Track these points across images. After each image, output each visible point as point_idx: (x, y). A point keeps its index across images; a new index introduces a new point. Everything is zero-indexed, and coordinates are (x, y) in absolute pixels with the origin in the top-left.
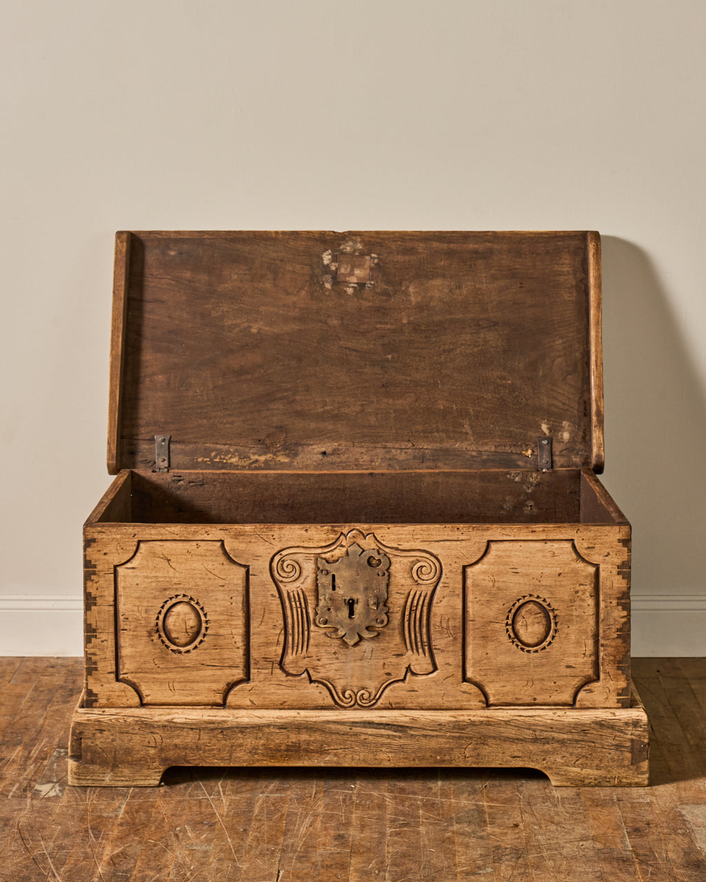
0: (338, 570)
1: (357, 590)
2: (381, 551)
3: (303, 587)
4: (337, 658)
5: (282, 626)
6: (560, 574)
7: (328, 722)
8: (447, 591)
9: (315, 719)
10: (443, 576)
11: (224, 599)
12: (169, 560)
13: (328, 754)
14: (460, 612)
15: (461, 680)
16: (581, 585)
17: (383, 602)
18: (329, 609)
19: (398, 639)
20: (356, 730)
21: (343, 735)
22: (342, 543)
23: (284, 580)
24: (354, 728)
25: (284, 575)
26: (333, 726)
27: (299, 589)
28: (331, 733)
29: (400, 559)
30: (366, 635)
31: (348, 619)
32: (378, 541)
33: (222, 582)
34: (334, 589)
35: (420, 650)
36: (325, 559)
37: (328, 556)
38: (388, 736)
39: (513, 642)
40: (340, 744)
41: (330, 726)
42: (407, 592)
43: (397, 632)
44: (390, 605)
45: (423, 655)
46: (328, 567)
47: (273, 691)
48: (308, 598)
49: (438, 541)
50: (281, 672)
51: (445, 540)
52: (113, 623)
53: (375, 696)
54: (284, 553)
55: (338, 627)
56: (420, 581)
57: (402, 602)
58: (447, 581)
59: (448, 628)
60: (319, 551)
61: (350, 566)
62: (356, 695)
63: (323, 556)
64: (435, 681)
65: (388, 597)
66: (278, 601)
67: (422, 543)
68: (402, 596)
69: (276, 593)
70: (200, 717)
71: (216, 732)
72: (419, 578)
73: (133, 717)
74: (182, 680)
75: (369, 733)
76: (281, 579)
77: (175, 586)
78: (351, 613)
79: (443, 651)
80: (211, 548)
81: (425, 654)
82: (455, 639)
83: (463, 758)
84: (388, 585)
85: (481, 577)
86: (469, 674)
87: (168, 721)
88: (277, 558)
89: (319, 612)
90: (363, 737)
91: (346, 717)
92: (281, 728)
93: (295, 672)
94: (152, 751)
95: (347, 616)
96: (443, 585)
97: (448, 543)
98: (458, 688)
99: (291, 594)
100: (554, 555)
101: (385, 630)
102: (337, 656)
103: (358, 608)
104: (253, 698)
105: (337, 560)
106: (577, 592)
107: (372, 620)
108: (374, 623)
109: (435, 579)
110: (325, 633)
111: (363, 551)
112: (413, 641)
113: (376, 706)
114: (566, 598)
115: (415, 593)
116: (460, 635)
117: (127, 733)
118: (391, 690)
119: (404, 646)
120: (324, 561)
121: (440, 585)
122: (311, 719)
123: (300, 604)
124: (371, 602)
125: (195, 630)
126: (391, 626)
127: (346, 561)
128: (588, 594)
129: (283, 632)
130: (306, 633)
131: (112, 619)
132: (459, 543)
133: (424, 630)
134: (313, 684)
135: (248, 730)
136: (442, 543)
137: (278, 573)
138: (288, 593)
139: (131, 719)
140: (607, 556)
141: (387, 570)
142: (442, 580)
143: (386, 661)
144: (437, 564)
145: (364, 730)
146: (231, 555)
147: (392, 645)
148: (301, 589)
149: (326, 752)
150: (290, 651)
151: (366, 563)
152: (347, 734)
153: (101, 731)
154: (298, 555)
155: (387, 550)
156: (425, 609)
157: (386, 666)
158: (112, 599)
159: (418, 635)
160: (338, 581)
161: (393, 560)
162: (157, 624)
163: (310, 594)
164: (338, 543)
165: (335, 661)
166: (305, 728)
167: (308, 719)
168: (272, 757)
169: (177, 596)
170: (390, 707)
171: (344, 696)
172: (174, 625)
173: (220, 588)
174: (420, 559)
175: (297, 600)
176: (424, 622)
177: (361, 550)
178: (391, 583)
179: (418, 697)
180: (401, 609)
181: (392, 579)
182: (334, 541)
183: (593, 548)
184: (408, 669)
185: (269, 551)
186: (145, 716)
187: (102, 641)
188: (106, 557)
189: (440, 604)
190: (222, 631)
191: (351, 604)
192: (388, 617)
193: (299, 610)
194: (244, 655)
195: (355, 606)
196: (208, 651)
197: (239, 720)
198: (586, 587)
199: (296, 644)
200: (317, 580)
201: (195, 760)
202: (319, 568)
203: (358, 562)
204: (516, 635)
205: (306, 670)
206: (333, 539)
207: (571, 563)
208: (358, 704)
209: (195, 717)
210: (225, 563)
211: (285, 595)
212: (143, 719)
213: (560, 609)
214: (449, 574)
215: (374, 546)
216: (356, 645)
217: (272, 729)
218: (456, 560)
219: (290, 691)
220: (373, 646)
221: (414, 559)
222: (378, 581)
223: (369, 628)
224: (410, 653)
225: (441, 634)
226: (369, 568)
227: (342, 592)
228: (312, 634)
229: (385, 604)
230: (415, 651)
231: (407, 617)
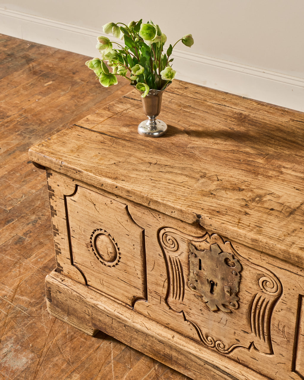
0: (203, 257)
1: (216, 277)
2: (235, 257)
3: (180, 258)
4: (202, 314)
5: (166, 277)
7: (190, 353)
8: (284, 307)
9: (181, 347)
10: (283, 295)
11: (129, 244)
12: (95, 205)
13: (190, 371)
14: (294, 325)
15: (290, 369)
17: (235, 293)
18: (197, 281)
19: (245, 321)
20: (207, 366)
21: (199, 365)
22: (207, 240)
23: (167, 248)
24: (207, 365)
25: (167, 244)
26: (193, 358)
27: (177, 258)
28: (192, 360)
29: (250, 269)
30: (222, 308)
31: (210, 293)
32: (234, 249)
33: (127, 233)
34: (200, 268)
35: (261, 336)
36: (195, 246)
37: (197, 244)
40: (197, 369)
41: (191, 356)
42: (254, 294)
43: (245, 317)
44: (240, 297)
45: (263, 340)
46: (196, 252)
47: (161, 314)
48: (183, 267)
49: (280, 268)
50: (166, 305)
51: (286, 270)
52: (66, 230)
53: (229, 349)
54: (167, 230)
55: (203, 295)
56: (264, 290)
57: (249, 298)
58: (285, 299)
59: (283, 332)
60: (191, 238)
61: (211, 258)
62: (215, 342)
63: (193, 243)
64: (269, 359)
65: (239, 291)
66: (163, 260)
67: (268, 265)
68: (250, 295)
69: (162, 254)
70: (113, 311)
71: (121, 325)
72: (264, 288)
73: (76, 292)
74: (107, 281)
75: (217, 373)
76: (165, 247)
77: (99, 223)
78: (212, 291)
79: (278, 345)
80: (120, 207)
81: (265, 340)
82: (288, 341)
84: (239, 283)
86: (298, 368)
87: (94, 304)
88: (162, 232)
89: (190, 279)
90: (212, 373)
91: (202, 355)
92: (160, 342)
93: (175, 309)
94: (87, 317)
95: (209, 291)
96: (282, 301)
97: (289, 273)
98: (288, 373)
99: (172, 259)
101: (236, 311)
102: (202, 312)
103: (217, 289)
104: (150, 312)
105: (203, 251)
107: (226, 302)
108: (227, 304)
109: (276, 294)
110: (195, 295)
111: (222, 252)
112: (257, 328)
113: (228, 355)
115: (260, 298)
116: (292, 341)
117: (73, 300)
118: (239, 351)
119: (250, 328)
120: (194, 247)
121: (280, 300)
122: (179, 346)
123: (178, 268)
124: (226, 290)
125: (113, 255)
126: (240, 310)
127: (209, 254)
129: (167, 281)
130: (182, 289)
131: (66, 227)
132: (297, 276)
133: (265, 325)
134: (186, 322)
135: (140, 333)
136: (284, 271)
137: (163, 241)
138: (170, 258)
139: (75, 293)
141: (240, 272)
142: (282, 297)
143: (236, 331)
144: (279, 284)
145: (213, 369)
146: (132, 217)
147: (241, 323)
148: (179, 259)
149: (189, 370)
150: (171, 294)
151: (223, 261)
152: (202, 366)
153: (60, 292)
154: (176, 235)
155: (240, 258)
156: (267, 311)
157: (236, 335)
158: (65, 215)
159: (260, 326)
160: (203, 265)
161: (244, 267)
162: (91, 242)
163: (185, 265)
164: (204, 239)
165: (201, 315)
166: (175, 349)
167: (177, 345)
168: (155, 355)
169: (101, 230)
170: (237, 361)
171: (207, 339)
172: (101, 247)
173: (126, 236)
174: (266, 275)
175: (176, 265)
176: (266, 317)
177: (220, 251)
178: (242, 283)
179: (258, 364)
180: (249, 303)
181: (243, 280)
182: (201, 236)
184: (252, 344)
185: (156, 224)
186: (83, 295)
187: (62, 238)
188: (58, 187)
189: (278, 313)
190: (129, 263)
191: (212, 285)
192: (239, 305)
193: (177, 272)
194: (143, 284)
195: (215, 287)
196: (121, 272)
197: (135, 324)
199: (175, 292)
200: (189, 258)
201: (110, 332)
202: (190, 251)
203: (218, 258)
205: (182, 311)
206: (200, 234)
208: (216, 348)
209: (110, 310)
210: (128, 221)
211: (168, 259)
212: (81, 297)
214: (287, 296)
215: (230, 251)
216: (215, 311)
217: (154, 339)
218: (294, 288)
219: (172, 319)
220: (227, 318)
221: (260, 272)
222: (232, 277)
223: (224, 305)
224: (253, 334)
225: (278, 333)
226: (226, 266)
227: (206, 273)
228: (185, 291)
229: (237, 295)
230: (257, 335)
231: (253, 311)
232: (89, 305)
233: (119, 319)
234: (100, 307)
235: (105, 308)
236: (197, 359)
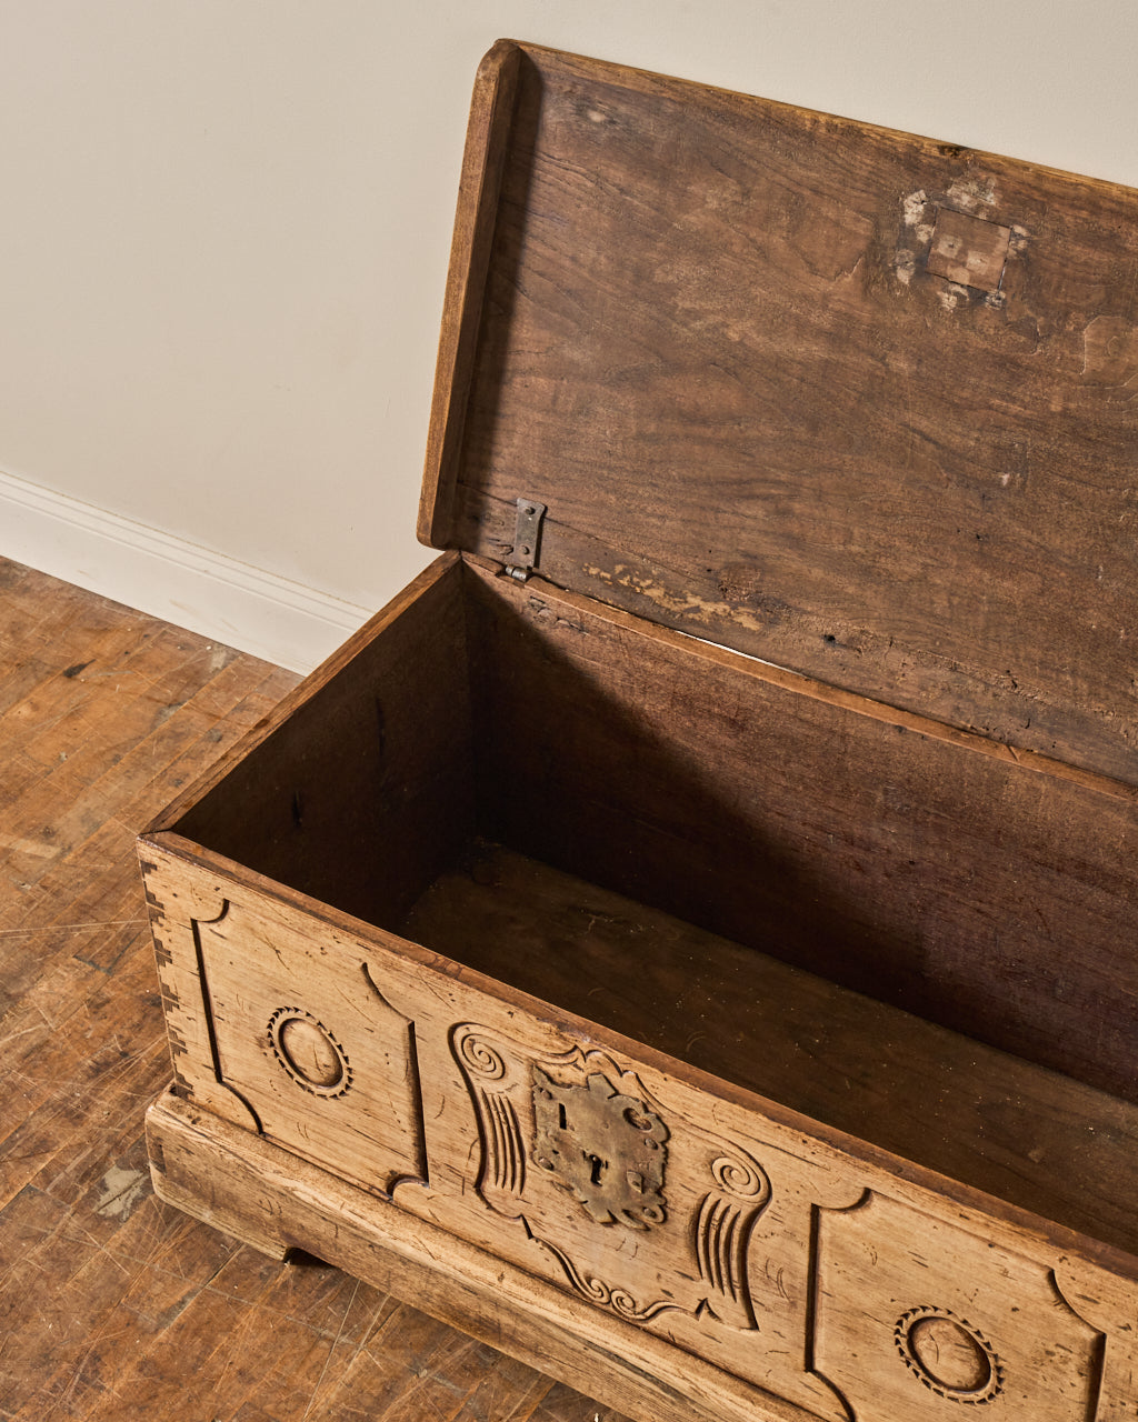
0: (570, 1101)
1: (605, 1147)
2: (650, 1109)
3: (511, 1096)
4: (574, 1227)
5: (476, 1135)
6: (1015, 1309)
7: (548, 1321)
8: (778, 1228)
9: (523, 1305)
10: (773, 1201)
11: (373, 1050)
12: (277, 951)
13: (549, 1361)
14: (804, 1269)
15: (802, 1367)
16: (1057, 1345)
17: (654, 1187)
18: (556, 1153)
19: (681, 1252)
20: (591, 1352)
21: (572, 1349)
22: (578, 1063)
23: (475, 1069)
25: (475, 1062)
26: (555, 1331)
27: (502, 1096)
28: (552, 1337)
29: (690, 1137)
30: (622, 1218)
31: (590, 1182)
32: (646, 1090)
33: (368, 1025)
34: (563, 1124)
35: (726, 1289)
36: (546, 1074)
37: (552, 1070)
38: (652, 1392)
39: (908, 1364)
40: (567, 1359)
41: (549, 1327)
42: (701, 1193)
43: (682, 1242)
44: (668, 1197)
45: (732, 1298)
46: (552, 1089)
47: (465, 1217)
48: (520, 1117)
49: (763, 1143)
50: (478, 1198)
51: (776, 1148)
52: (201, 999)
53: (645, 1311)
54: (473, 1029)
55: (573, 1185)
56: (725, 1187)
57: (693, 1203)
58: (778, 1211)
59: (779, 1282)
60: (536, 1055)
61: (591, 1105)
62: (610, 1293)
63: (544, 1067)
64: (749, 1340)
65: (664, 1185)
66: (467, 1097)
67: (731, 1132)
68: (692, 1195)
69: (462, 1082)
70: (336, 1207)
71: (362, 1242)
72: (725, 1182)
73: (235, 1155)
74: (317, 1130)
75: (618, 1370)
76: (470, 1067)
77: (291, 994)
78: (595, 1178)
79: (768, 1310)
80: (347, 965)
81: (735, 1299)
82: (793, 1304)
84: (664, 1167)
85: (848, 1238)
86: (819, 1365)
87: (286, 1188)
88: (460, 1033)
89: (537, 1147)
90: (606, 1370)
91: (580, 1327)
92: (466, 1289)
93: (502, 1211)
94: (267, 1216)
95: (589, 1177)
96: (772, 1214)
97: (786, 1156)
98: (797, 1375)
99: (489, 1097)
100: (1005, 1273)
101: (660, 1228)
102: (573, 1223)
103: (608, 1177)
104: (436, 1212)
105: (569, 1086)
106: (1049, 1353)
107: (633, 1205)
108: (637, 1210)
109: (757, 1198)
110: (552, 1182)
111: (617, 1093)
112: (714, 1269)
113: (645, 1326)
114: (1026, 1351)
115: (717, 1203)
116: (802, 1304)
117: (225, 1173)
118: (672, 1317)
119: (697, 1268)
120: (544, 1077)
121: (767, 1213)
122: (518, 1302)
123: (506, 1118)
124: (630, 1182)
125: (332, 1071)
126: (669, 1226)
127: (584, 1094)
128: (1072, 1367)
129: (478, 1144)
130: (518, 1165)
131: (199, 993)
132: (805, 1164)
133: (734, 1264)
134: (532, 1241)
136: (772, 1149)
137: (464, 1054)
138: (484, 1095)
140: (1124, 1328)
141: (663, 1143)
142: (770, 1206)
143: (662, 1273)
144: (762, 1178)
145: (608, 1362)
146: (381, 991)
147: (674, 1257)
148: (506, 1098)
149: (546, 1358)
150: (492, 1176)
151: (621, 1115)
152: (580, 1352)
153: (189, 1152)
154: (498, 1044)
155: (663, 1112)
156: (736, 1233)
157: (663, 1280)
158: (195, 965)
159: (722, 1264)
160: (569, 1117)
161: (674, 1132)
162: (270, 1035)
163: (523, 1113)
164: (570, 1059)
165: (571, 1229)
166: (507, 1309)
167: (513, 1300)
168: (455, 1318)
169: (297, 1010)
170: (669, 1341)
171: (589, 1283)
172: (298, 1049)
173: (367, 1032)
174: (728, 1154)
175: (500, 1110)
176: (735, 1245)
177: (612, 1092)
178: (671, 1166)
179: (721, 1350)
180: (689, 1212)
181: (672, 1161)
182: (562, 1052)
183: (1095, 1302)
184: (703, 1303)
185: (446, 1014)
186: (253, 1164)
187: (189, 1018)
188: (177, 900)
189: (764, 1240)
190: (374, 1094)
191: (597, 1165)
192: (665, 1214)
193: (505, 1127)
194: (414, 1144)
195: (603, 1170)
196: (355, 1111)
197: (398, 1244)
198: (1071, 1356)
199: (501, 1172)
200: (533, 1099)
202: (536, 1084)
203: (606, 1108)
204: (916, 1355)
205: (522, 1216)
206: (560, 1048)
207: (1042, 1302)
208: (614, 1306)
209: (329, 1205)
210: (370, 997)
211: (479, 1095)
212: (248, 1166)
213: (1011, 1363)
214: (783, 1204)
215: (637, 1093)
216: (605, 1224)
217: (451, 1282)
218: (800, 1189)
219: (496, 1233)
220: (639, 1241)
221: (714, 1148)
222: (645, 1152)
223: (627, 1213)
224: (706, 1282)
225: (766, 1284)
226: (627, 1126)
227: (577, 1136)
228: (528, 1172)
229: (659, 1192)
230: (716, 1284)
231: (701, 1230)
232: (272, 1189)
233: (356, 1227)
234: (303, 1197)
235: (315, 1199)
236: (566, 1337)
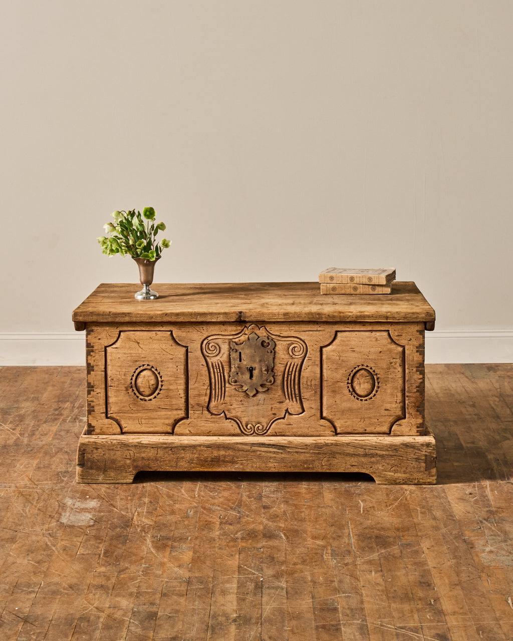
0: (243, 349)
1: (254, 361)
2: (270, 338)
3: (221, 360)
4: (243, 404)
5: (208, 384)
6: (380, 352)
7: (237, 443)
8: (310, 363)
9: (228, 442)
10: (308, 353)
11: (172, 368)
12: (138, 343)
13: (237, 463)
14: (319, 375)
15: (319, 418)
16: (394, 358)
17: (271, 370)
18: (237, 374)
19: (280, 392)
21: (246, 451)
22: (246, 332)
23: (210, 355)
24: (253, 447)
25: (209, 352)
26: (240, 446)
27: (219, 361)
28: (239, 450)
29: (282, 342)
30: (260, 389)
31: (249, 380)
32: (268, 331)
33: (171, 357)
34: (240, 361)
35: (294, 399)
36: (235, 342)
37: (236, 340)
38: (274, 453)
39: (352, 394)
40: (244, 457)
41: (238, 446)
42: (286, 363)
43: (280, 387)
44: (275, 371)
46: (237, 347)
47: (203, 424)
48: (225, 366)
49: (305, 331)
50: (207, 413)
51: (309, 331)
52: (104, 382)
53: (266, 428)
54: (209, 338)
55: (243, 384)
56: (294, 356)
57: (282, 369)
58: (310, 356)
59: (311, 386)
60: (231, 337)
61: (250, 346)
62: (254, 427)
63: (234, 340)
64: (302, 418)
65: (274, 366)
66: (206, 369)
67: (295, 333)
68: (283, 365)
69: (205, 364)
70: (158, 440)
71: (168, 449)
72: (293, 354)
73: (116, 440)
74: (146, 418)
75: (263, 450)
76: (208, 354)
77: (142, 359)
78: (251, 376)
79: (308, 400)
80: (165, 335)
81: (297, 402)
82: (316, 392)
83: (321, 466)
84: (274, 358)
85: (332, 353)
86: (324, 415)
87: (138, 443)
88: (205, 342)
89: (231, 375)
90: (258, 453)
92: (208, 447)
93: (216, 413)
94: (128, 462)
95: (249, 378)
96: (308, 358)
97: (311, 332)
98: (318, 423)
99: (214, 364)
100: (377, 340)
101: (272, 386)
102: (242, 402)
103: (255, 373)
104: (190, 429)
105: (243, 343)
106: (391, 363)
107: (264, 381)
108: (265, 382)
109: (303, 355)
110: (235, 388)
111: (259, 337)
112: (290, 394)
113: (266, 434)
114: (385, 367)
115: (291, 364)
116: (319, 390)
117: (113, 450)
118: (276, 424)
119: (284, 396)
120: (234, 344)
121: (306, 358)
122: (227, 442)
123: (220, 370)
124: (263, 370)
125: (155, 386)
126: (276, 384)
127: (248, 343)
128: (398, 364)
129: (209, 388)
130: (223, 388)
131: (103, 379)
132: (318, 332)
133: (296, 387)
134: (228, 420)
135: (187, 448)
136: (307, 332)
137: (206, 351)
138: (212, 364)
139: (115, 441)
140: (410, 340)
141: (274, 349)
142: (307, 356)
143: (273, 406)
144: (304, 346)
145: (259, 448)
146: (177, 340)
147: (276, 396)
148: (220, 361)
150: (213, 399)
151: (260, 345)
152: (249, 451)
153: (97, 449)
154: (218, 340)
155: (273, 337)
156: (297, 373)
157: (273, 409)
158: (103, 367)
159: (293, 390)
160: (243, 356)
161: (277, 343)
162: (131, 383)
163: (226, 364)
164: (243, 332)
165: (241, 406)
166: (223, 447)
169: (143, 365)
170: (275, 435)
171: (247, 428)
172: (142, 384)
173: (170, 360)
174: (294, 342)
175: (218, 367)
176: (297, 379)
177: (257, 337)
178: (276, 357)
179: (293, 428)
180: (282, 374)
181: (277, 355)
182: (240, 331)
183: (401, 335)
184: (287, 411)
185: (200, 337)
187: (97, 394)
188: (100, 341)
189: (306, 371)
190: (171, 387)
191: (251, 370)
192: (274, 379)
193: (219, 374)
194: (185, 402)
195: (254, 371)
196: (163, 400)
197: (182, 442)
198: (397, 360)
199: (217, 395)
200: (230, 355)
201: (155, 467)
202: (231, 348)
203: (255, 344)
204: (354, 390)
205: (224, 411)
206: (239, 330)
207: (388, 345)
208: (256, 433)
209: (155, 440)
210: (173, 345)
211: (210, 365)
213: (381, 373)
214: (312, 352)
215: (265, 334)
216: (254, 396)
217: (202, 447)
218: (316, 343)
219: (213, 425)
220: (265, 396)
221: (290, 342)
222: (268, 356)
223: (262, 386)
224: (287, 401)
225: (307, 389)
226: (262, 348)
227: (246, 362)
228: (227, 389)
229: (272, 371)
230: (291, 400)
231: (285, 379)
232: (132, 446)
233: (166, 444)
234: (145, 443)
235: (149, 441)
236: (244, 446)
